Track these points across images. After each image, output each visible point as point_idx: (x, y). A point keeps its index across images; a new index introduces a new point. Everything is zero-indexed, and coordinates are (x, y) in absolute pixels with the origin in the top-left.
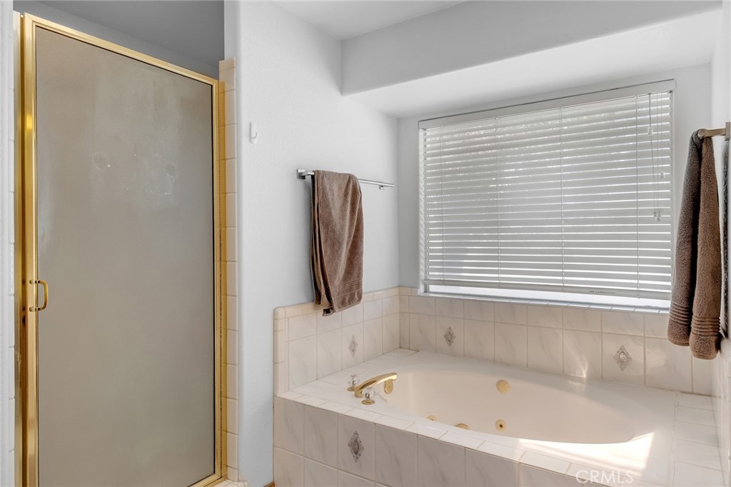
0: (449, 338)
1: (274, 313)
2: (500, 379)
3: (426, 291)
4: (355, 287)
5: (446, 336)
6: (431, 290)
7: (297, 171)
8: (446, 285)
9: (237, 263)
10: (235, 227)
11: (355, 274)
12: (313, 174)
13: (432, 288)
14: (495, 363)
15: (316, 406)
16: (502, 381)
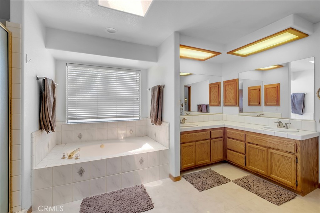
0: (80, 136)
1: (31, 135)
2: (101, 145)
3: (68, 122)
4: (54, 122)
5: (78, 136)
6: (69, 122)
7: (36, 76)
8: (77, 119)
9: (21, 115)
10: (20, 99)
11: (54, 118)
12: (44, 78)
13: (70, 121)
14: (98, 141)
15: (60, 165)
16: (102, 145)
